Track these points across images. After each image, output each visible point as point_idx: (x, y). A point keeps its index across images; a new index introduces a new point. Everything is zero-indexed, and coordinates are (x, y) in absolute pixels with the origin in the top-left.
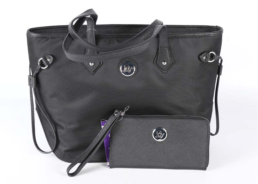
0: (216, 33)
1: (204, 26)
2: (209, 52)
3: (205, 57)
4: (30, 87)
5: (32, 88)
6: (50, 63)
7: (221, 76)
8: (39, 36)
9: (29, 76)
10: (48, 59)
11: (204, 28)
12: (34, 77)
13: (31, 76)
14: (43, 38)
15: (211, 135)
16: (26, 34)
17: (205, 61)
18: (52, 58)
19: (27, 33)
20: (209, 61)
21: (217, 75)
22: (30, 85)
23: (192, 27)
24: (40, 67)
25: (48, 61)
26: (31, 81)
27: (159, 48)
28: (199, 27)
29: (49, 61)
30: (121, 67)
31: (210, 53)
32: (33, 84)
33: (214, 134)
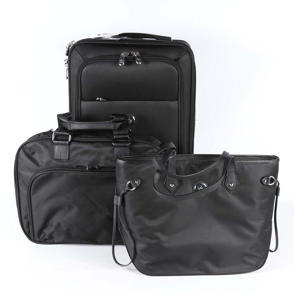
0: (274, 161)
2: (269, 177)
3: (266, 181)
6: (138, 185)
7: (278, 197)
10: (136, 182)
12: (121, 196)
15: (270, 251)
17: (267, 184)
18: (140, 181)
20: (269, 184)
21: (276, 196)
24: (128, 189)
27: (228, 172)
30: (195, 186)
33: (274, 250)
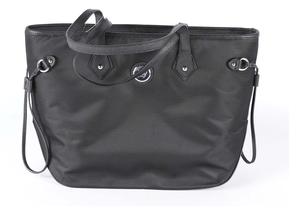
0: (249, 36)
1: (237, 29)
3: (234, 64)
4: (25, 91)
5: (28, 93)
6: (52, 65)
8: (39, 34)
9: (25, 78)
10: (49, 61)
11: (237, 30)
12: (30, 80)
13: (27, 78)
14: (44, 36)
16: (24, 32)
17: (235, 69)
18: (54, 59)
19: (26, 31)
20: (240, 70)
22: (25, 88)
23: (223, 30)
24: (39, 70)
25: (49, 63)
26: (27, 84)
27: (180, 51)
28: (231, 30)
29: (51, 62)
31: (241, 60)
32: (29, 87)
